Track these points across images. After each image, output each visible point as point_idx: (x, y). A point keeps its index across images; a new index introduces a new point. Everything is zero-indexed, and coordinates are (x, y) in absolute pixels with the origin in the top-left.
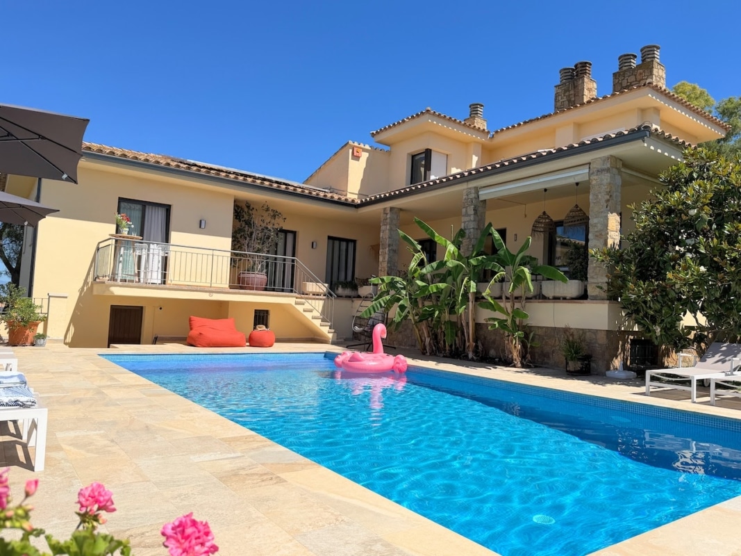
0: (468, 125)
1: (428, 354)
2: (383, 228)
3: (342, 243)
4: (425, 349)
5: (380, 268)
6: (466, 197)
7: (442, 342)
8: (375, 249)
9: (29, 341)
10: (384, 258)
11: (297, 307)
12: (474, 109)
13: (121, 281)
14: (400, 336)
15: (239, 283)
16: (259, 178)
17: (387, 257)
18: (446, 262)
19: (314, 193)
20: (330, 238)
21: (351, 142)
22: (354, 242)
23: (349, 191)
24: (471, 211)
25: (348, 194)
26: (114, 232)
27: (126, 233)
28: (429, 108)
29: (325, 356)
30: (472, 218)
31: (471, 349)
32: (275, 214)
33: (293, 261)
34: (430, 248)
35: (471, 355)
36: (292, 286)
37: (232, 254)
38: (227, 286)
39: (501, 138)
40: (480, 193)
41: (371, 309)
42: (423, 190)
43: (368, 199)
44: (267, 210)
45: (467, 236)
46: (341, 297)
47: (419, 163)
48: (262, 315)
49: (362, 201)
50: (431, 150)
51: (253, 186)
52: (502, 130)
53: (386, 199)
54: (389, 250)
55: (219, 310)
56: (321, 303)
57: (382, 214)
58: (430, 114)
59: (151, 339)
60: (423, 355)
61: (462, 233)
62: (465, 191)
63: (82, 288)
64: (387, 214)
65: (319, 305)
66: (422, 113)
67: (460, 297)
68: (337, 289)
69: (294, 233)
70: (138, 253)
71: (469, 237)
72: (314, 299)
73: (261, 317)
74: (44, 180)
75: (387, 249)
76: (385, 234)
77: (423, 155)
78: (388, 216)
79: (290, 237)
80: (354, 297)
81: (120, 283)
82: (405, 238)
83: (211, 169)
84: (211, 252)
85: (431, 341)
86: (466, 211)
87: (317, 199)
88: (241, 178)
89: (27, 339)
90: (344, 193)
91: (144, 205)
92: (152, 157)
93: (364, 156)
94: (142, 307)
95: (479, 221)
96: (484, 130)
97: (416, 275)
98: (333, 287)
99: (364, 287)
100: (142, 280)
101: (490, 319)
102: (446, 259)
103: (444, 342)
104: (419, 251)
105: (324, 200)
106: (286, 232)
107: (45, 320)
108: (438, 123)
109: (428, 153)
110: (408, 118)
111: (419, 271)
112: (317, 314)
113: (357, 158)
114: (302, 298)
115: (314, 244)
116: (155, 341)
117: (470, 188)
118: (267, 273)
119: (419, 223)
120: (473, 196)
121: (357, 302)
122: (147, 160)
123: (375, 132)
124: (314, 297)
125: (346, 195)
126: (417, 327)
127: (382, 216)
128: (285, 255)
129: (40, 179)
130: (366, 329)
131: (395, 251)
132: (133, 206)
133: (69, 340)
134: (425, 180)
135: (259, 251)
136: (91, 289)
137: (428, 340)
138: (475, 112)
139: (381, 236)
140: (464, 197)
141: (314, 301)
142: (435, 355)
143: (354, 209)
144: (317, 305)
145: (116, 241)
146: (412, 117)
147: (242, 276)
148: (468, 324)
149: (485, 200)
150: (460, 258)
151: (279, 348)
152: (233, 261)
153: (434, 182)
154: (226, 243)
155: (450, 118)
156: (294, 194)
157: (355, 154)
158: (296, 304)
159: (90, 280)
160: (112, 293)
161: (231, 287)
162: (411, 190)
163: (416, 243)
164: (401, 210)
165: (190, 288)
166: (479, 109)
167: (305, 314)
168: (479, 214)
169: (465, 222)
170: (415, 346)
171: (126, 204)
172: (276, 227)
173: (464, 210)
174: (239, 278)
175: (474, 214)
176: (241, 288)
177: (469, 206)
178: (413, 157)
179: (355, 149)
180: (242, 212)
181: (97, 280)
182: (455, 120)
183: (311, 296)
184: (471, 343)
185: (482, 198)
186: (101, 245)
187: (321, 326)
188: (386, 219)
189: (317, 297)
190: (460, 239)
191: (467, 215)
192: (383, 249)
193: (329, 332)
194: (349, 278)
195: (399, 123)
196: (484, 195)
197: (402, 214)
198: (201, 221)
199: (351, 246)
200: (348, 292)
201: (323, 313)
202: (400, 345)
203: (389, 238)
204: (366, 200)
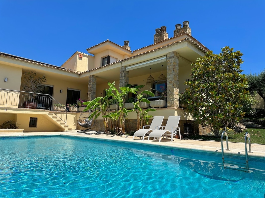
0: (124, 48)
2: (89, 83)
5: (88, 100)
6: (121, 70)
10: (90, 96)
21: (78, 52)
22: (80, 92)
24: (123, 75)
40: (126, 68)
46: (72, 112)
50: (110, 56)
52: (136, 51)
54: (92, 93)
58: (109, 42)
66: (106, 41)
73: (33, 120)
77: (107, 58)
78: (92, 79)
96: (129, 50)
99: (82, 108)
108: (112, 46)
112: (59, 119)
113: (80, 58)
115: (61, 91)
117: (123, 67)
123: (88, 49)
127: (89, 79)
138: (126, 44)
139: (89, 87)
146: (102, 43)
155: (117, 44)
158: (49, 115)
167: (53, 119)
168: (126, 77)
169: (121, 80)
173: (120, 75)
178: (103, 59)
179: (80, 54)
187: (61, 124)
192: (89, 92)
198: (5, 79)
200: (75, 110)
203: (92, 87)
204: (83, 73)
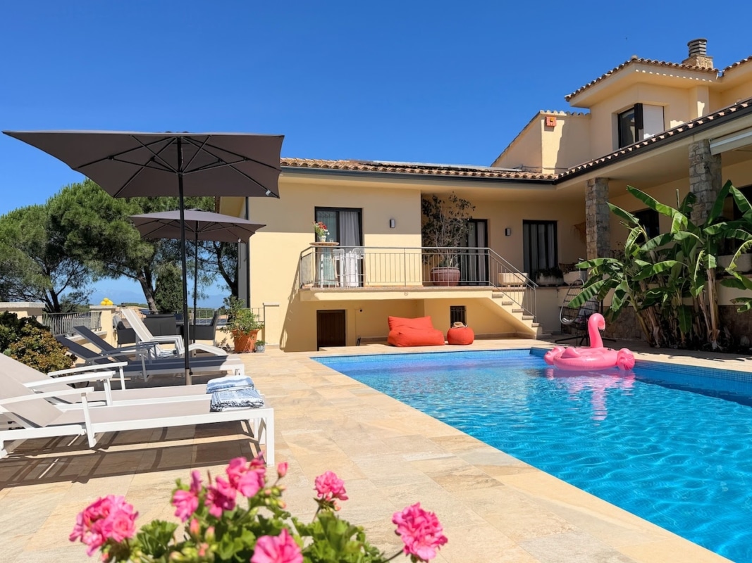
0: (688, 67)
1: (658, 346)
2: (588, 203)
3: (539, 226)
4: (653, 340)
5: (588, 250)
6: (694, 153)
7: (675, 331)
8: (581, 229)
9: (251, 348)
10: (592, 238)
11: (495, 300)
12: (694, 47)
13: (324, 286)
14: (620, 327)
15: (432, 280)
16: (444, 169)
17: (596, 236)
18: (673, 234)
19: (504, 175)
20: (525, 222)
21: (542, 112)
22: (554, 223)
23: (544, 166)
24: (701, 169)
25: (543, 170)
26: (314, 241)
27: (324, 240)
28: (635, 57)
29: (531, 353)
30: (704, 177)
31: (714, 338)
32: (464, 204)
33: (486, 251)
34: (651, 220)
35: (715, 345)
36: (487, 279)
37: (424, 251)
38: (421, 284)
39: (732, 77)
40: (711, 147)
41: (582, 297)
42: (636, 152)
43: (568, 173)
44: (455, 200)
45: (698, 201)
46: (544, 286)
47: (629, 121)
48: (458, 311)
49: (560, 176)
50: (641, 105)
51: (439, 178)
52: (735, 65)
53: (590, 169)
54: (598, 228)
55: (415, 308)
56: (521, 294)
57: (586, 187)
58: (637, 63)
59: (355, 341)
60: (651, 347)
61: (691, 198)
62: (691, 147)
63: (291, 296)
64: (592, 186)
65: (519, 297)
66: (627, 63)
67: (695, 276)
68: (539, 278)
69: (485, 221)
70: (336, 258)
71: (701, 201)
72: (513, 291)
73: (458, 313)
74: (250, 198)
75: (596, 227)
76: (591, 210)
77: (633, 112)
78: (594, 189)
79: (481, 227)
80: (559, 286)
81: (324, 289)
82: (617, 212)
83: (397, 166)
84: (402, 251)
85: (661, 331)
86: (695, 170)
87: (508, 181)
88: (426, 171)
89: (249, 347)
90: (539, 170)
91: (338, 211)
92: (342, 163)
93: (560, 124)
94: (344, 310)
95: (713, 181)
96: (710, 69)
97: (635, 253)
98: (533, 276)
99: (570, 273)
100: (342, 284)
101: (738, 300)
102: (673, 230)
103: (678, 330)
104: (637, 226)
105: (516, 181)
106: (476, 222)
107: (263, 327)
108: (647, 72)
109: (638, 108)
110: (609, 73)
111: (638, 249)
112: (518, 307)
113: (550, 128)
114: (499, 291)
115: (508, 231)
116: (359, 342)
117: (697, 142)
118: (460, 267)
119: (634, 192)
120: (702, 151)
121: (564, 291)
122: (337, 167)
123: (570, 96)
124: (512, 288)
125: (541, 172)
126: (641, 315)
127: (587, 190)
128: (477, 247)
129: (247, 198)
130: (577, 320)
131: (605, 228)
132: (327, 213)
133: (284, 345)
134: (637, 139)
135: (449, 244)
136: (298, 296)
137: (656, 330)
138: (695, 50)
139: (587, 213)
140: (691, 154)
141: (512, 293)
142: (667, 347)
143: (551, 186)
144: (516, 296)
145: (316, 249)
146: (615, 70)
147: (434, 272)
148: (708, 307)
149: (720, 154)
150: (691, 228)
151: (479, 345)
152: (425, 258)
153: (649, 141)
154: (417, 239)
155: (664, 63)
156: (483, 180)
157: (548, 124)
158: (493, 297)
159: (297, 288)
160: (317, 298)
161: (425, 285)
162: (620, 154)
163: (632, 215)
164: (609, 179)
165: (386, 288)
166: (701, 46)
167: (504, 307)
168: (712, 173)
169: (694, 184)
170: (640, 338)
171: (321, 212)
172: (465, 217)
173: (692, 170)
174: (432, 275)
175: (706, 173)
176: (435, 285)
177: (699, 163)
178: (620, 116)
179: (548, 118)
180: (429, 206)
181: (303, 287)
182: (670, 64)
183: (509, 288)
184: (713, 330)
185: (714, 152)
186: (304, 254)
187: (523, 319)
188: (592, 193)
189: (516, 288)
190: (690, 205)
191: (696, 174)
192: (590, 227)
193: (533, 327)
194: (552, 265)
195: (598, 80)
196: (716, 147)
197: (610, 184)
198: (391, 221)
199: (551, 228)
200: (551, 280)
201: (524, 305)
202: (621, 337)
203: (597, 214)
204: (565, 174)
